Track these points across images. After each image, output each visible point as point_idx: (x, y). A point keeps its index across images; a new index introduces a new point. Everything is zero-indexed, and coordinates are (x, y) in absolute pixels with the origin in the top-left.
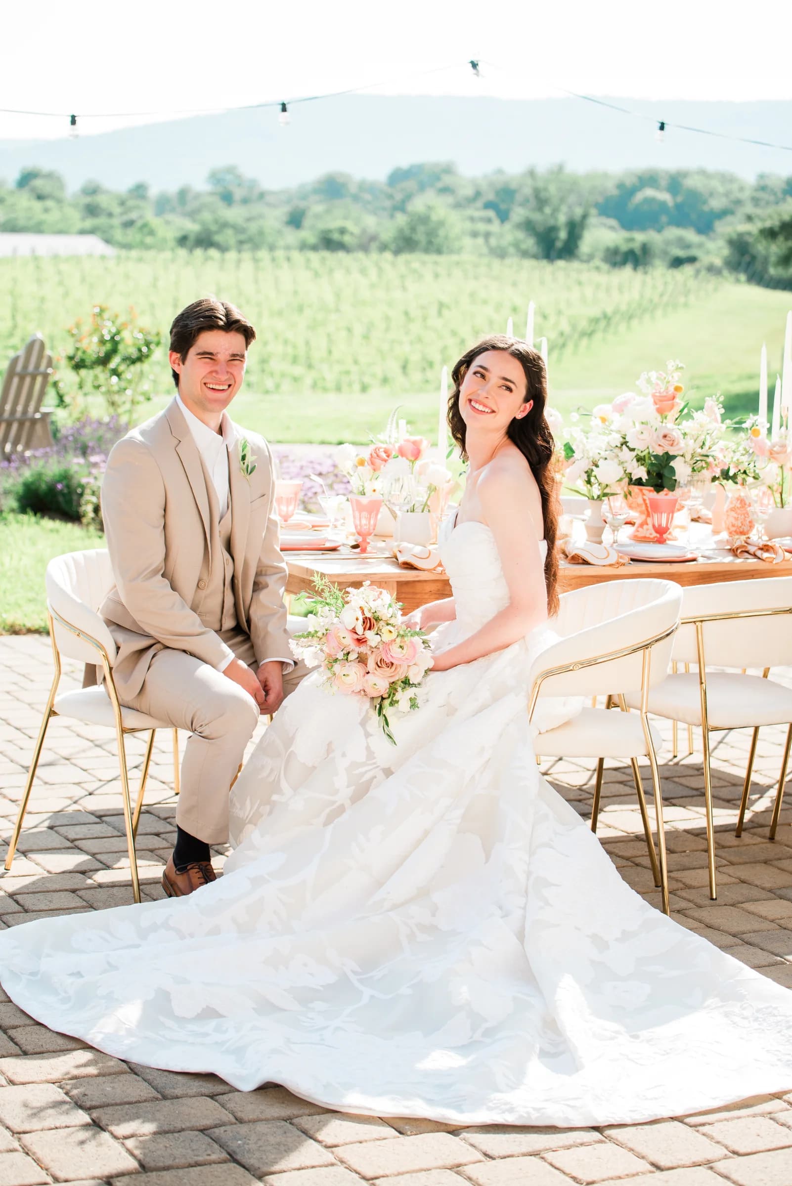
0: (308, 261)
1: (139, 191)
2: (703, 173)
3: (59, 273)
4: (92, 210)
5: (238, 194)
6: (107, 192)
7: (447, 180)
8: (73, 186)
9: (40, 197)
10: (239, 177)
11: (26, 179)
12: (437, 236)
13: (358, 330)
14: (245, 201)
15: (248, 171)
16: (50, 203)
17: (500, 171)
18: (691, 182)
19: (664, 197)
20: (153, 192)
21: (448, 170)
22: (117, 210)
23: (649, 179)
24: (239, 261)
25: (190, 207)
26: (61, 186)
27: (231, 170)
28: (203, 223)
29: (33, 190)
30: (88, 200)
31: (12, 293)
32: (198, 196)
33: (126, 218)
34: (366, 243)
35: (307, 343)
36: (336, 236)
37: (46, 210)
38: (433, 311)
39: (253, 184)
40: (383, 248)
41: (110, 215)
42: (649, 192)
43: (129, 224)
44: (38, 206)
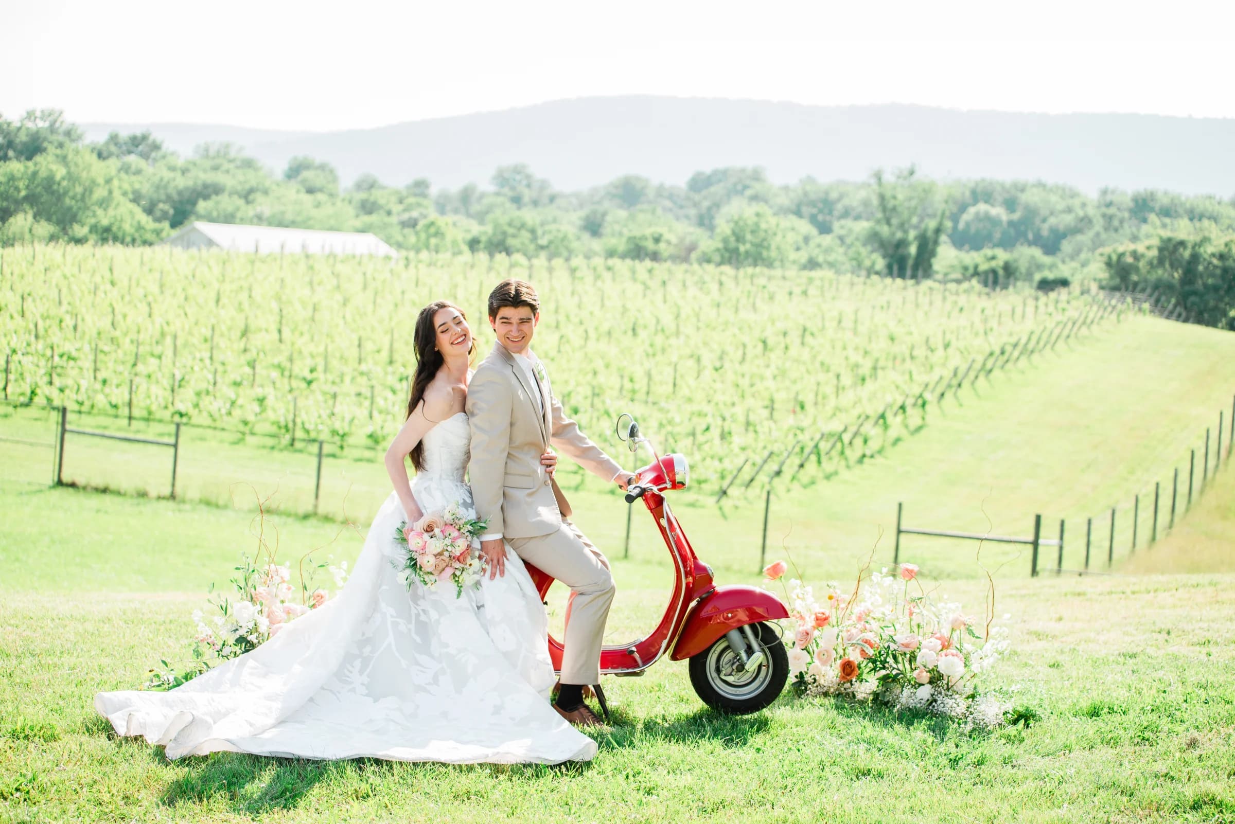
0: (633, 272)
1: (420, 187)
2: (1041, 185)
3: (337, 275)
4: (368, 208)
5: (527, 195)
6: (383, 188)
7: (757, 187)
8: (347, 180)
9: (310, 191)
10: (528, 177)
11: (295, 171)
12: (768, 248)
13: (709, 359)
14: (535, 203)
15: (538, 172)
16: (320, 196)
17: (810, 180)
18: (1031, 197)
19: (998, 211)
20: (434, 191)
21: (756, 176)
22: (396, 208)
23: (981, 194)
24: (550, 270)
25: (475, 208)
26: (335, 180)
27: (518, 170)
28: (496, 226)
29: (303, 182)
30: (363, 195)
31: (279, 299)
32: (482, 196)
33: (406, 216)
34: (684, 254)
35: (649, 376)
36: (650, 245)
37: (318, 205)
38: (794, 338)
39: (544, 185)
40: (706, 259)
41: (389, 213)
42: (982, 207)
43: (412, 224)
44: (307, 199)
